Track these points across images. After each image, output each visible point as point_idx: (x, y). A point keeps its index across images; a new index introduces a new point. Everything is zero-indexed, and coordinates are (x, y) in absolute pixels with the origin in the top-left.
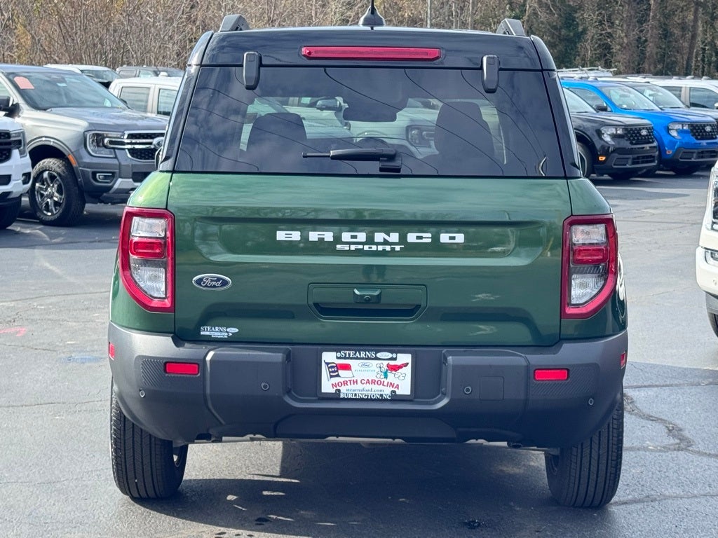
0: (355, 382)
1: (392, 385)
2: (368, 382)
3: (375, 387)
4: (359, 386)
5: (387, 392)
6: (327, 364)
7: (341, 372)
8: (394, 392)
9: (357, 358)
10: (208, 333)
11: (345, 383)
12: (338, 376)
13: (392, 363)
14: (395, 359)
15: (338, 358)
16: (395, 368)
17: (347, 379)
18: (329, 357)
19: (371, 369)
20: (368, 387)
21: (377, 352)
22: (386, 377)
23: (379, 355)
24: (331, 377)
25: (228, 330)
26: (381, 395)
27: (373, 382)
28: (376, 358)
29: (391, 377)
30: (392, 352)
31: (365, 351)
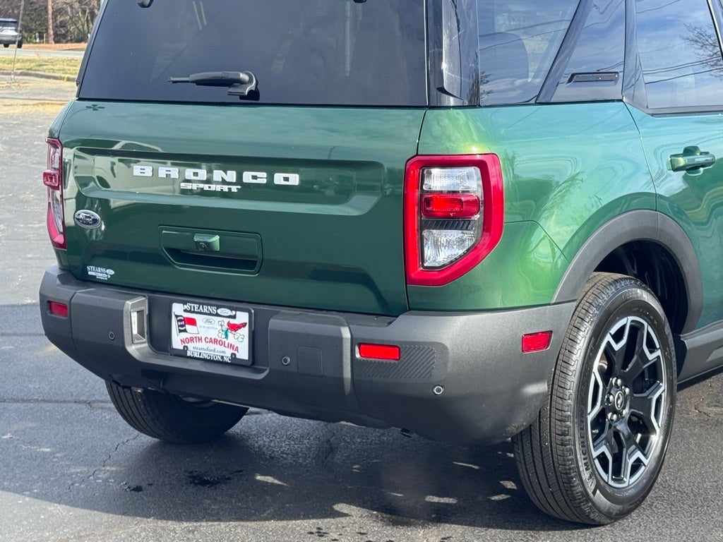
0: (200, 339)
1: (231, 346)
2: (211, 341)
3: (218, 348)
4: (203, 345)
5: (228, 354)
6: (177, 316)
7: (188, 327)
8: (235, 355)
9: (201, 313)
10: (93, 274)
11: (191, 340)
12: (185, 331)
13: (233, 321)
14: (234, 317)
15: (185, 311)
16: (234, 328)
17: (193, 336)
18: (178, 309)
19: (213, 326)
20: (212, 346)
21: (219, 307)
22: (227, 337)
23: (219, 311)
24: (180, 331)
25: (107, 271)
26: (222, 357)
27: (216, 341)
28: (217, 315)
29: (232, 338)
30: (232, 309)
31: (208, 305)
